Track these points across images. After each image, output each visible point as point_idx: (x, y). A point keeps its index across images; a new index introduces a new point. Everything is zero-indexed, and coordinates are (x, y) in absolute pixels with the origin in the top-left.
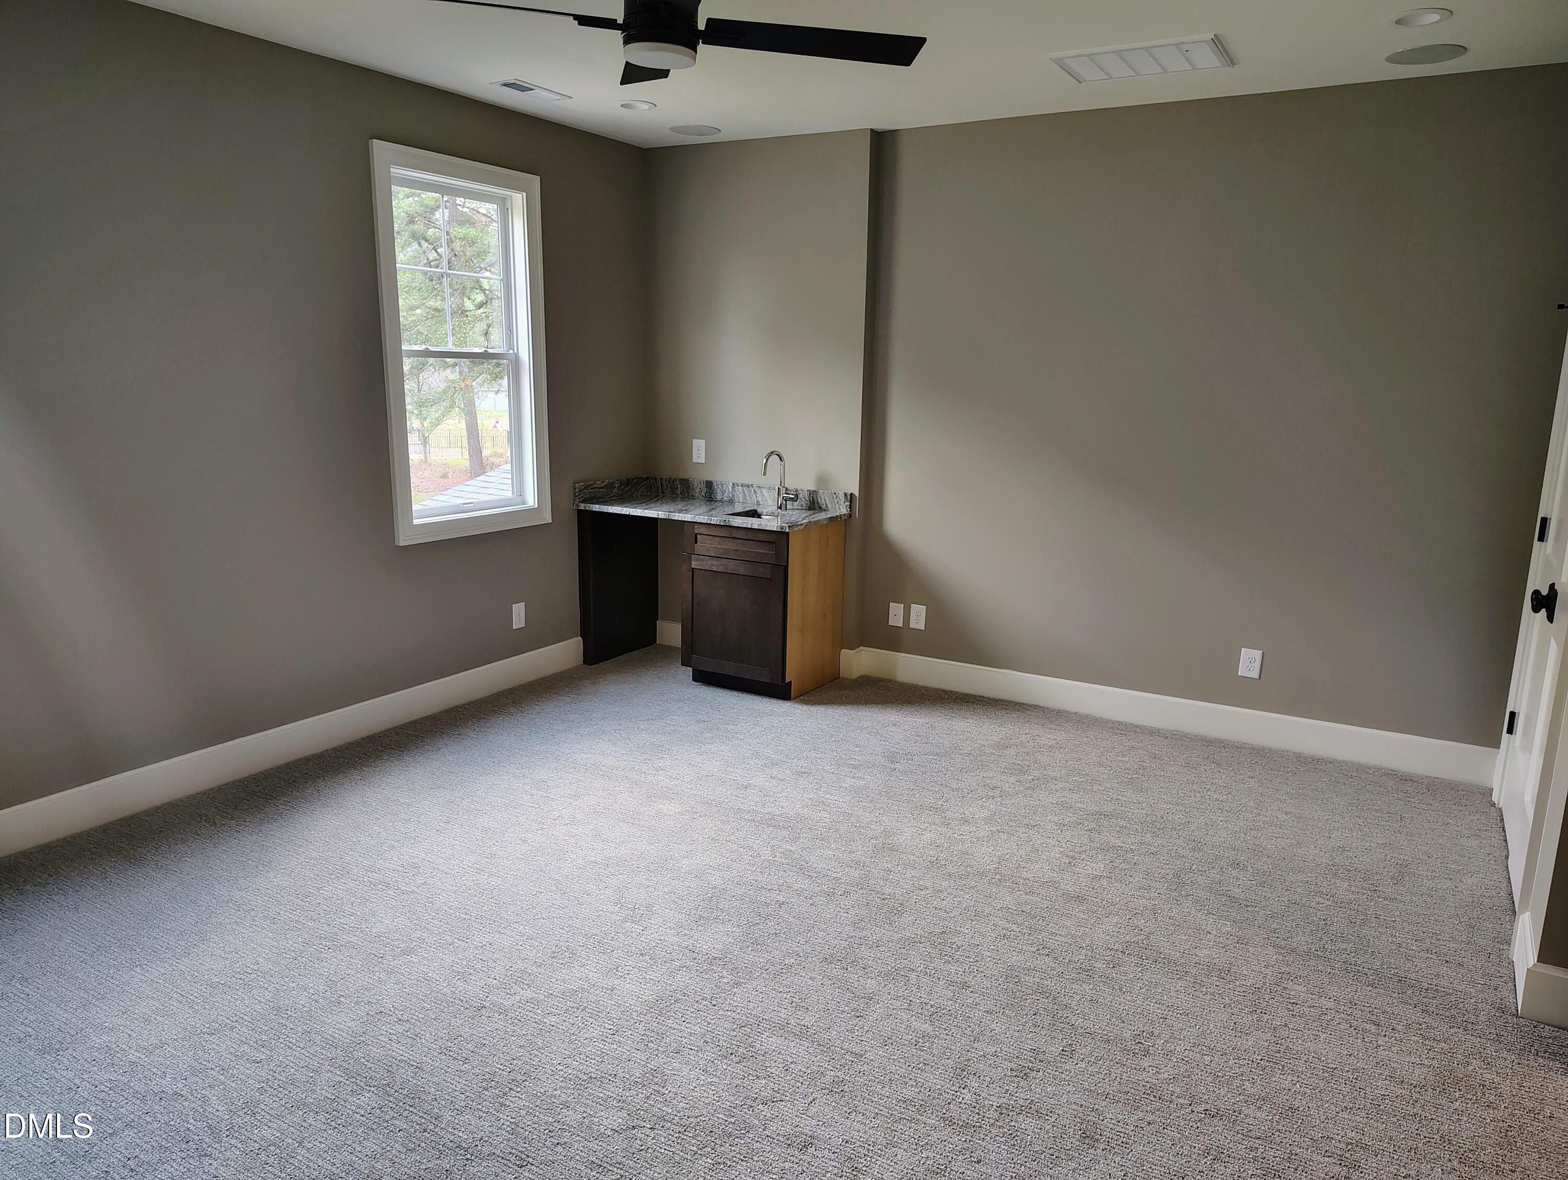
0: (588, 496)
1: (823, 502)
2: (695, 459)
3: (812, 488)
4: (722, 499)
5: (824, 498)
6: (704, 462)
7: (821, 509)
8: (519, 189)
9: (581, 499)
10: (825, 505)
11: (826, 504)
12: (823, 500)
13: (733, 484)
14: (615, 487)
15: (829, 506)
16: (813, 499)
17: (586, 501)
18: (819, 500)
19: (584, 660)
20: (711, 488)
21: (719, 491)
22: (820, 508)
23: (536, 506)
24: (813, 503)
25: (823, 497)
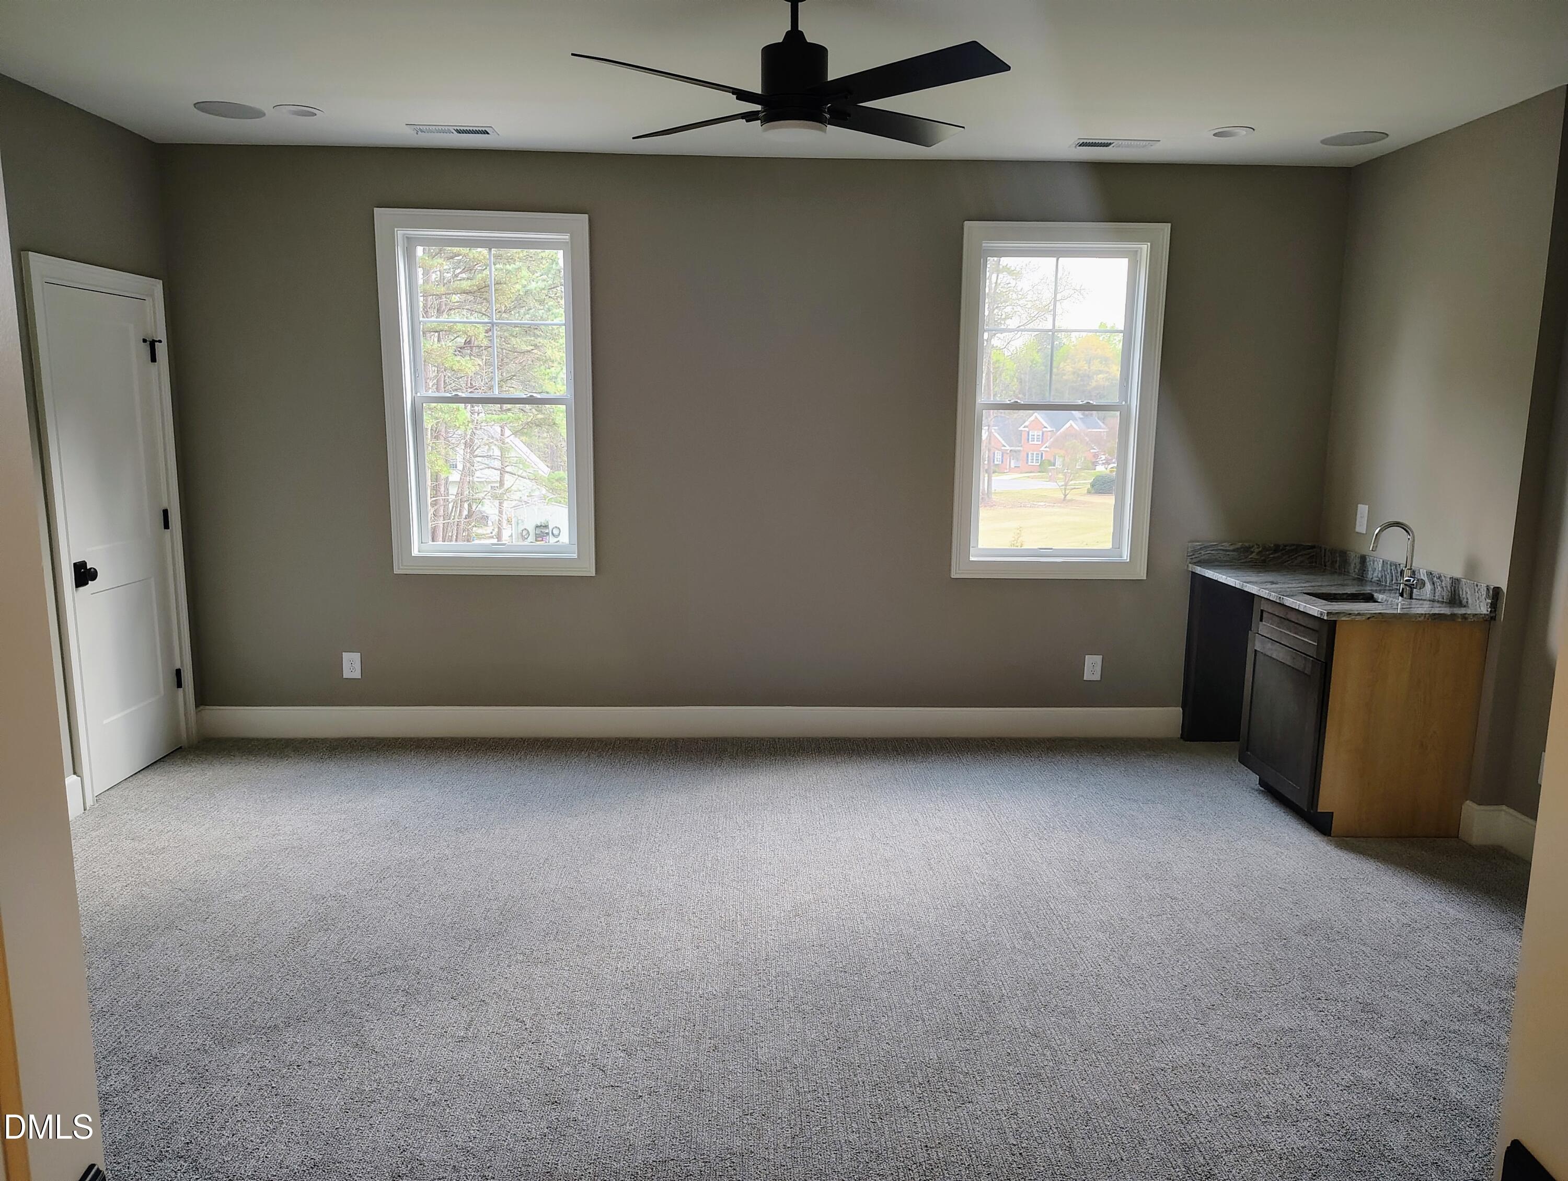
0: (1206, 557)
1: (1464, 596)
2: (1358, 529)
3: (1458, 574)
4: (1372, 578)
5: (1466, 592)
6: (1365, 532)
7: (1461, 605)
8: (1144, 241)
9: (1195, 560)
10: (1465, 600)
11: (1467, 599)
12: (1464, 593)
13: (1383, 562)
14: (1252, 552)
15: (1470, 601)
16: (1454, 591)
17: (1201, 563)
18: (1461, 593)
19: (1181, 735)
20: (1364, 564)
21: (1370, 569)
22: (1461, 602)
23: (1128, 560)
24: (1455, 594)
25: (1464, 588)
